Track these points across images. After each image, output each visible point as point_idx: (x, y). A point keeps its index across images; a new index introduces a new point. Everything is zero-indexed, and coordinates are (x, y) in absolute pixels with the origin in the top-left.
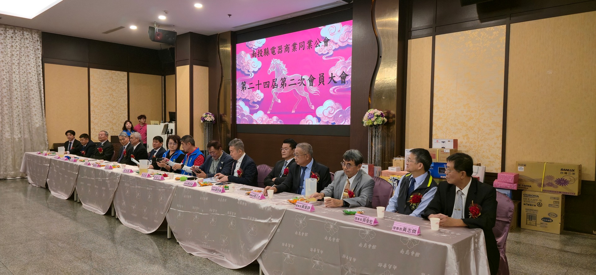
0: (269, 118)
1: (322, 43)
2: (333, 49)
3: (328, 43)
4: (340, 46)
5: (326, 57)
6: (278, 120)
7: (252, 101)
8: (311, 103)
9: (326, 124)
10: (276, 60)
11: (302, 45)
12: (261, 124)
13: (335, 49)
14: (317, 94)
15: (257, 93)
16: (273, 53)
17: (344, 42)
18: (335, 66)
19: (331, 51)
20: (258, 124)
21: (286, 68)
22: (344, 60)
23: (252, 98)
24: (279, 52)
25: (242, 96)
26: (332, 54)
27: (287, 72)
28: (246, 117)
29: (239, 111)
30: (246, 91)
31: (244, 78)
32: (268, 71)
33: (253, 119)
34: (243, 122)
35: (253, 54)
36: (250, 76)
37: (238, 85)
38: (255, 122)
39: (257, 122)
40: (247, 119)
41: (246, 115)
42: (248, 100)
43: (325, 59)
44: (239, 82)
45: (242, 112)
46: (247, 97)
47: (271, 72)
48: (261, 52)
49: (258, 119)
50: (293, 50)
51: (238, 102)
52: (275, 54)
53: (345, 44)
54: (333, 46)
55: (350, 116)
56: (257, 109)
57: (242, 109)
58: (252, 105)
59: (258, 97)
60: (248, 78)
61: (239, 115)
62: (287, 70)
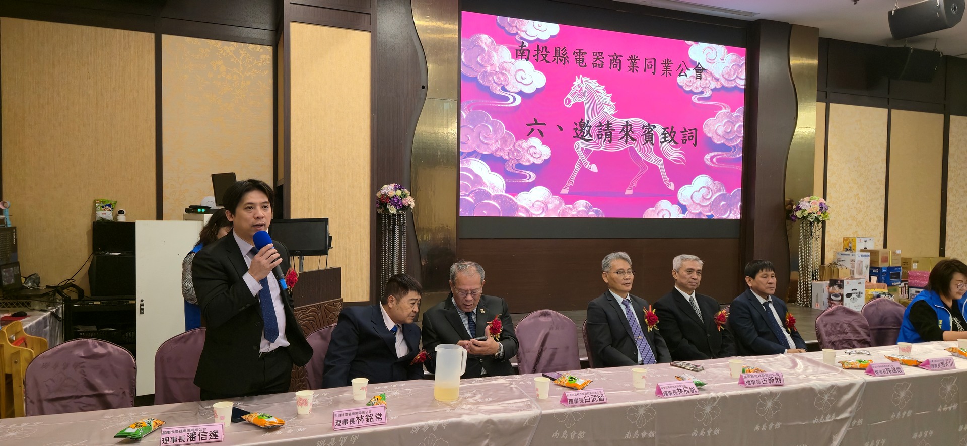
0: (566, 204)
1: (691, 72)
2: (712, 87)
3: (703, 76)
4: (723, 85)
5: (699, 99)
6: (589, 209)
7: (515, 163)
8: (668, 179)
9: (696, 218)
10: (588, 79)
11: (652, 66)
12: (543, 216)
13: (716, 88)
14: (680, 162)
15: (533, 144)
16: (580, 61)
17: (730, 80)
19: (707, 90)
20: (533, 216)
21: (613, 101)
22: (729, 111)
23: (513, 155)
24: (597, 64)
25: (478, 147)
26: (709, 95)
27: (615, 111)
28: (494, 201)
29: (468, 184)
30: (496, 136)
31: (488, 103)
32: (566, 100)
33: (518, 206)
34: (482, 212)
35: (520, 51)
36: (507, 102)
37: (467, 117)
38: (522, 213)
39: (528, 213)
40: (499, 204)
41: (492, 194)
42: (501, 157)
43: (696, 101)
44: (470, 111)
45: (482, 187)
46: (496, 151)
47: (572, 103)
48: (544, 52)
49: (531, 205)
50: (631, 69)
51: (465, 162)
52: (585, 66)
53: (731, 85)
54: (711, 81)
55: (740, 204)
56: (528, 183)
57: (478, 179)
58: (514, 171)
59: (535, 153)
60: (502, 105)
61: (468, 194)
62: (615, 107)
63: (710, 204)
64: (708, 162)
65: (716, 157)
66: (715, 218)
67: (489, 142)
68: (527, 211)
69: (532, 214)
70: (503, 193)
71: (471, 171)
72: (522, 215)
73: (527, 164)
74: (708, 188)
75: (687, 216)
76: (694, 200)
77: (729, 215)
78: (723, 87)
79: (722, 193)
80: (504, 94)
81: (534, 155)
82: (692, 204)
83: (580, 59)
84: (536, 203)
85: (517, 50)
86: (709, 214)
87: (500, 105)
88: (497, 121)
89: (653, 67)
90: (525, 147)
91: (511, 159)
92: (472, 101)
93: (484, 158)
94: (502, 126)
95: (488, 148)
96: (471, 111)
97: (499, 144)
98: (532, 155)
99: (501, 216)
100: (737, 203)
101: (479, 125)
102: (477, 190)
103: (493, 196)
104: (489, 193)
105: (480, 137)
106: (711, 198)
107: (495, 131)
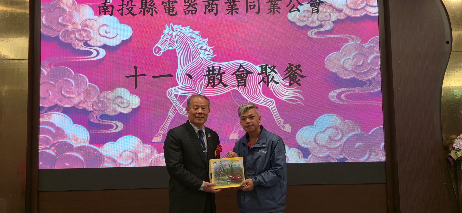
2: (334, 19)
3: (320, 8)
4: (348, 16)
5: (316, 34)
7: (99, 114)
8: (283, 120)
9: (323, 162)
10: (180, 26)
12: (132, 165)
13: (338, 20)
14: (297, 101)
15: (119, 94)
16: (170, 10)
17: (358, 10)
18: (339, 50)
19: (327, 23)
20: (121, 166)
21: (209, 46)
22: (359, 42)
23: (98, 106)
24: (189, 11)
25: (60, 101)
26: (330, 29)
27: (213, 55)
28: (77, 152)
29: (49, 137)
30: (79, 90)
31: (70, 59)
32: (155, 50)
33: (103, 156)
34: (64, 165)
35: (103, 7)
36: (90, 57)
37: (48, 74)
38: (109, 163)
39: (116, 163)
40: (83, 156)
41: (75, 146)
42: (85, 109)
43: (314, 36)
44: (51, 68)
45: (63, 139)
46: (79, 103)
47: (162, 52)
48: (130, 6)
49: (119, 155)
50: (230, 12)
51: (45, 116)
52: (176, 14)
53: (358, 14)
54: (331, 13)
55: (383, 144)
56: (115, 132)
57: (60, 132)
58: (99, 122)
59: (122, 103)
60: (85, 60)
61: (48, 147)
62: (212, 51)
63: (340, 146)
64: (334, 100)
65: (345, 94)
66: (350, 160)
67: (71, 96)
68: (114, 161)
69: (120, 164)
70: (87, 144)
71: (52, 125)
72: (108, 165)
73: (113, 114)
74: (336, 128)
75: (311, 160)
76: (318, 142)
77: (369, 158)
78: (349, 18)
79: (356, 132)
80: (87, 49)
81: (120, 105)
82: (316, 146)
83: (169, 8)
84: (125, 153)
85: (100, 7)
86: (341, 157)
87: (82, 60)
88: (79, 75)
89: (257, 7)
90: (110, 98)
91: (95, 110)
92: (53, 59)
93: (66, 111)
94: (85, 79)
95: (72, 102)
96: (53, 67)
97: (82, 97)
98: (119, 106)
99: (85, 167)
100: (379, 144)
101: (61, 80)
102: (58, 142)
103: (76, 148)
104: (72, 145)
105: (61, 92)
106: (341, 138)
107: (78, 85)
